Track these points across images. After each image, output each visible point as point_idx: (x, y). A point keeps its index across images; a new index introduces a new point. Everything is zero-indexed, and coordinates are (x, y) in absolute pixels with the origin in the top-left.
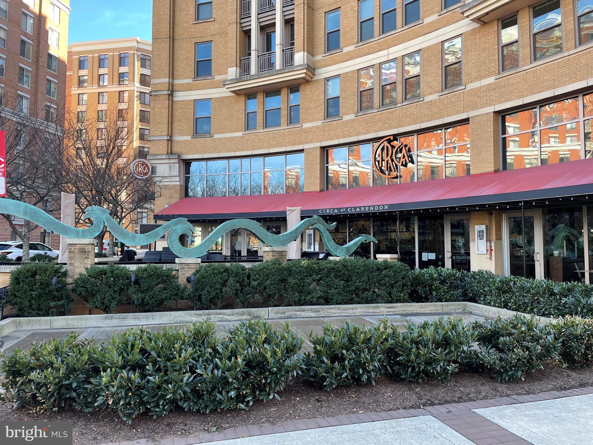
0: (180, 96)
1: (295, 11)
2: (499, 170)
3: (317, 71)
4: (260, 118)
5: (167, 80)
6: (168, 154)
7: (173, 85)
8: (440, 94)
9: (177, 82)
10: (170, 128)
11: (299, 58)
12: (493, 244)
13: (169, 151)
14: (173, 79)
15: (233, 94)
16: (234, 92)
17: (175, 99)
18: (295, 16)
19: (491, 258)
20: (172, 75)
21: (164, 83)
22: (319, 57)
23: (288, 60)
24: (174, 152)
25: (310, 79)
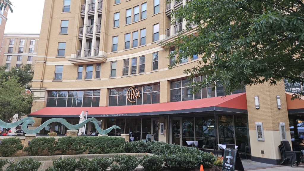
0: (48, 63)
1: (100, 35)
2: (169, 102)
3: (108, 59)
4: (84, 75)
5: (44, 56)
6: (40, 87)
7: (46, 58)
8: (151, 72)
9: (48, 57)
10: (43, 76)
11: (101, 53)
12: (166, 130)
13: (41, 86)
14: (47, 56)
15: (73, 64)
16: (73, 63)
17: (47, 64)
18: (100, 37)
19: (165, 136)
20: (47, 54)
21: (43, 57)
22: (109, 53)
23: (97, 53)
24: (43, 87)
25: (105, 61)
